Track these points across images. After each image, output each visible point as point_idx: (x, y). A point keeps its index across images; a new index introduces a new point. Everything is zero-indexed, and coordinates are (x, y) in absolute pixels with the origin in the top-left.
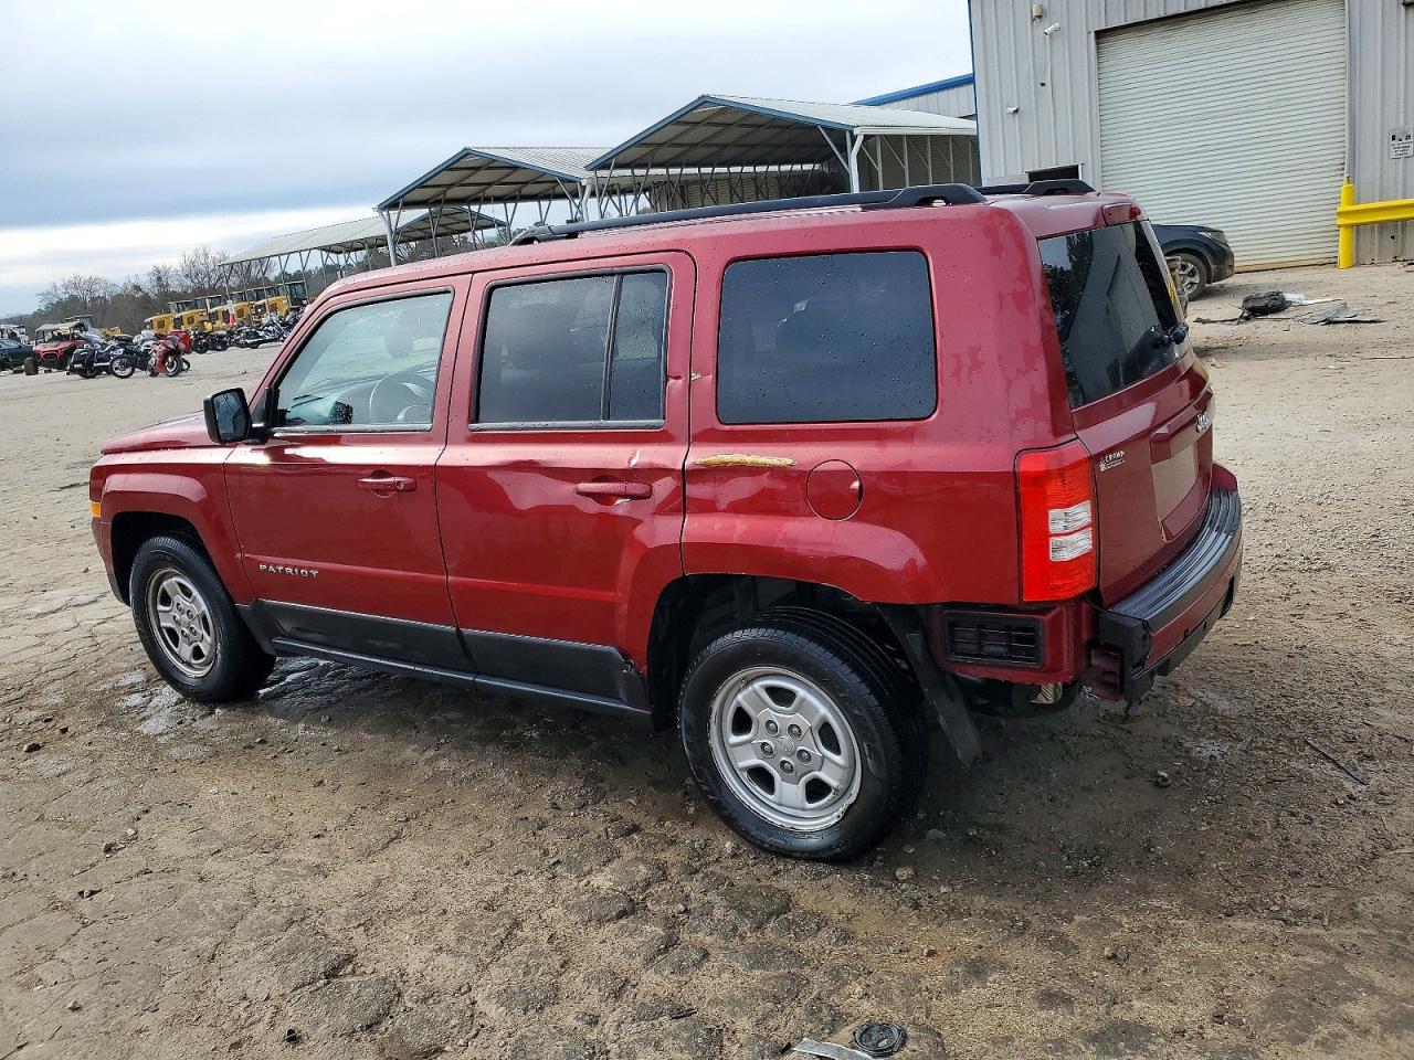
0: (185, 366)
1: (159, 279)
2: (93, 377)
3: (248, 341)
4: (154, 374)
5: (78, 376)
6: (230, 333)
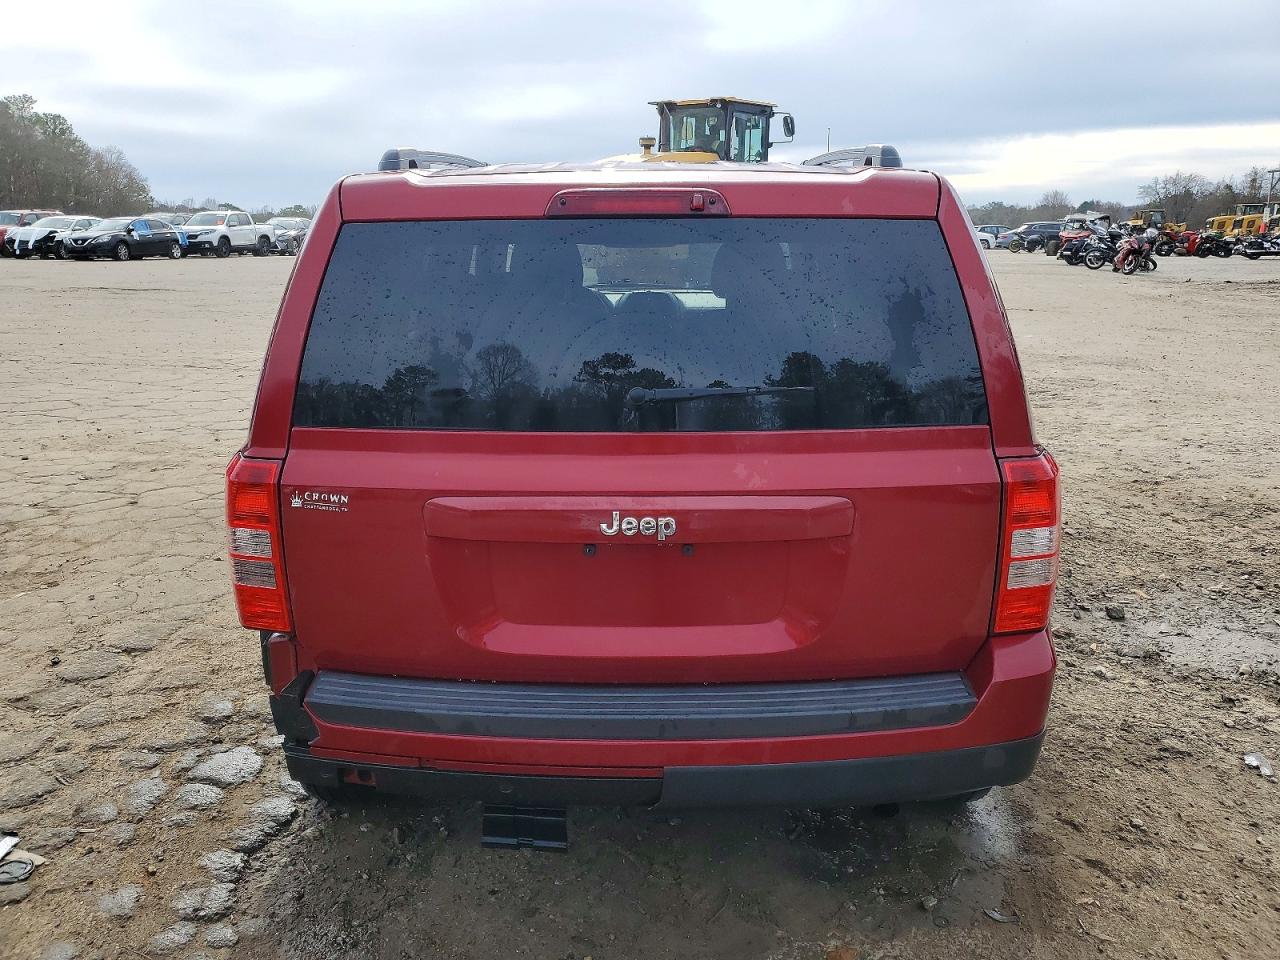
0: (1151, 266)
1: (1254, 180)
2: (1076, 264)
3: (1248, 251)
4: (1116, 270)
5: (1064, 262)
6: (1238, 241)
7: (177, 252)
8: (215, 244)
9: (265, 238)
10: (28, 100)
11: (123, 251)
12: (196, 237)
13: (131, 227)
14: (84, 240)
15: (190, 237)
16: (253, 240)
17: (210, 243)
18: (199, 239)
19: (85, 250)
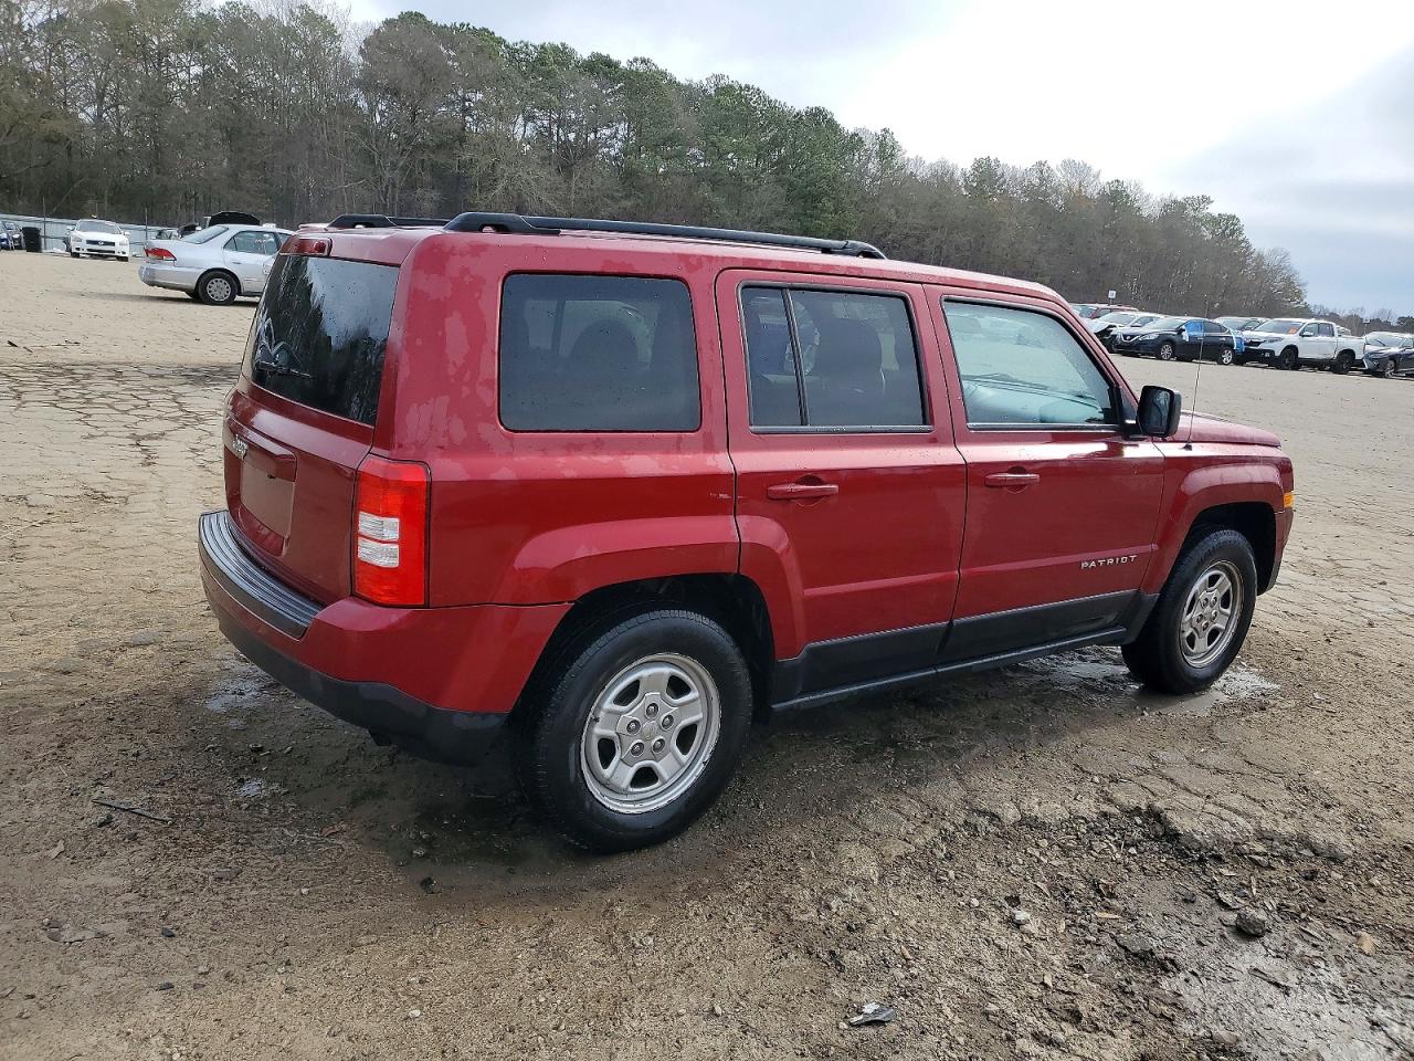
7: (1227, 357)
8: (1278, 354)
9: (1349, 353)
10: (1206, 200)
11: (1167, 350)
12: (1259, 343)
13: (1183, 327)
14: (1132, 336)
15: (1252, 343)
16: (1332, 354)
17: (1272, 352)
18: (1261, 347)
19: (1130, 346)
